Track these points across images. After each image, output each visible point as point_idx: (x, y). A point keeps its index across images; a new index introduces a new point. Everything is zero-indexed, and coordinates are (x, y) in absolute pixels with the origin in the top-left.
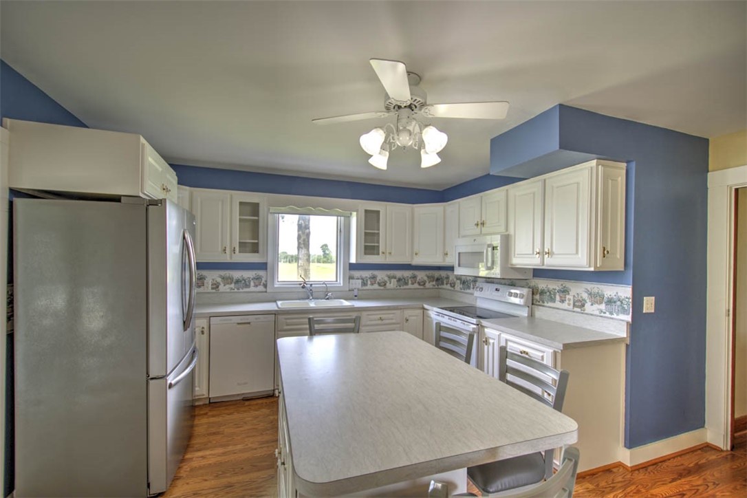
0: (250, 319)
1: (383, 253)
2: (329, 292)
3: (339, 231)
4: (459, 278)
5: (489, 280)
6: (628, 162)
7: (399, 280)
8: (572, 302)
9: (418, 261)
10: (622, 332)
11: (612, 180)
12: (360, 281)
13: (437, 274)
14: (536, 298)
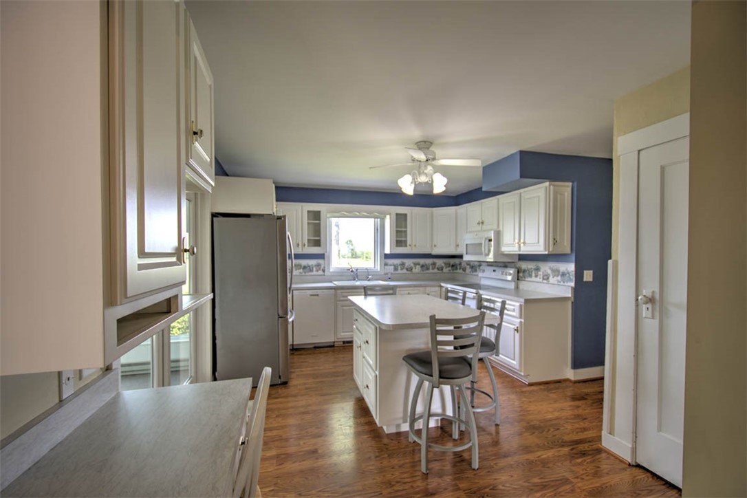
0: (319, 292)
1: (410, 245)
2: (369, 275)
3: (376, 230)
4: (468, 263)
5: (490, 264)
6: (573, 182)
7: (422, 266)
8: (541, 277)
9: (435, 252)
10: (569, 294)
11: (560, 194)
12: (393, 267)
13: (452, 261)
14: (520, 275)
